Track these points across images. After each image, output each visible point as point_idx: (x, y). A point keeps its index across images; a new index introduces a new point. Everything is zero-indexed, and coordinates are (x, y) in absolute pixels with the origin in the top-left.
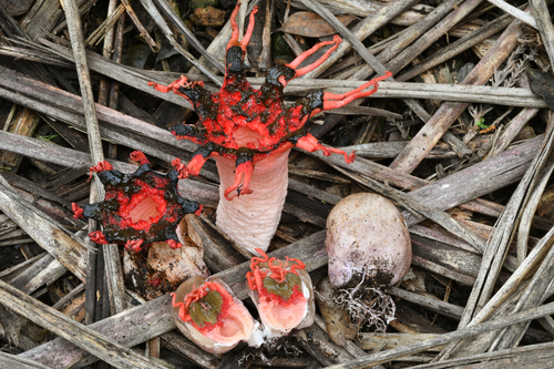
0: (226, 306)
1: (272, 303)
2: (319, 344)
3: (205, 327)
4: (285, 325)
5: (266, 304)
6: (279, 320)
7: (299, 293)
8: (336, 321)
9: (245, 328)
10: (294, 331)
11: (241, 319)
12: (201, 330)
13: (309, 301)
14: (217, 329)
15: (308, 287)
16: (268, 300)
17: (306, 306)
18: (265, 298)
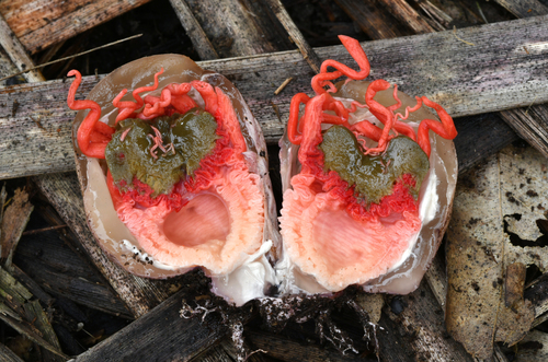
0: (217, 162)
1: (322, 200)
2: (414, 337)
3: (130, 192)
4: (334, 265)
5: (306, 196)
6: (325, 250)
7: (408, 199)
8: (486, 284)
9: (233, 238)
10: (354, 291)
11: (235, 213)
12: (117, 196)
13: (426, 231)
14: (158, 212)
15: (441, 191)
16: (316, 187)
17: (412, 238)
18: (310, 179)
